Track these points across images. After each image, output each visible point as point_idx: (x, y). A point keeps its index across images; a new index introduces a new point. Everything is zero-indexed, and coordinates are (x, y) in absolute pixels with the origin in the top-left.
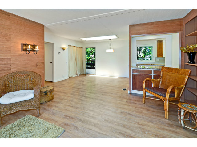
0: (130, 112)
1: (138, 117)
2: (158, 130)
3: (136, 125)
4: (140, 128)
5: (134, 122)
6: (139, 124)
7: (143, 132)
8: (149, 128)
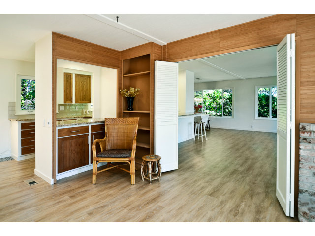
0: (98, 205)
1: (114, 202)
2: (143, 198)
3: (125, 210)
4: (131, 210)
5: (119, 210)
6: (125, 208)
7: (137, 210)
8: (136, 203)
